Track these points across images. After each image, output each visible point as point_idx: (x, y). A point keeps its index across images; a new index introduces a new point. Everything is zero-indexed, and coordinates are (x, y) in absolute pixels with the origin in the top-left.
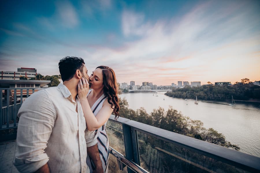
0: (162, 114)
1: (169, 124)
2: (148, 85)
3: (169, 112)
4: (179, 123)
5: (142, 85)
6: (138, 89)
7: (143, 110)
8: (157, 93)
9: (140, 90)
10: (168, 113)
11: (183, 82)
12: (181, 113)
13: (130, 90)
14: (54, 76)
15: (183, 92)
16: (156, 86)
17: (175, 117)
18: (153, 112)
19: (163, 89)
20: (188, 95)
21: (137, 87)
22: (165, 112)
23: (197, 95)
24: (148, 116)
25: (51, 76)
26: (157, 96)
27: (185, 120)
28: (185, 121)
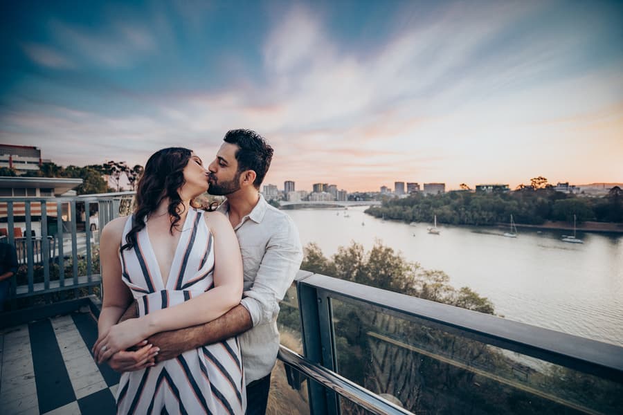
0: (358, 258)
1: (374, 280)
2: (326, 191)
3: (375, 252)
4: (397, 278)
5: (312, 190)
6: (302, 200)
7: (314, 249)
8: (346, 209)
9: (307, 202)
10: (372, 255)
11: (408, 184)
12: (400, 256)
13: (283, 203)
14: (91, 167)
15: (405, 206)
16: (345, 192)
17: (389, 265)
18: (337, 253)
19: (361, 199)
20: (417, 213)
21: (299, 195)
22: (365, 252)
23: (435, 214)
24: (327, 263)
25: (81, 166)
26: (348, 216)
27: (411, 270)
28: (409, 273)
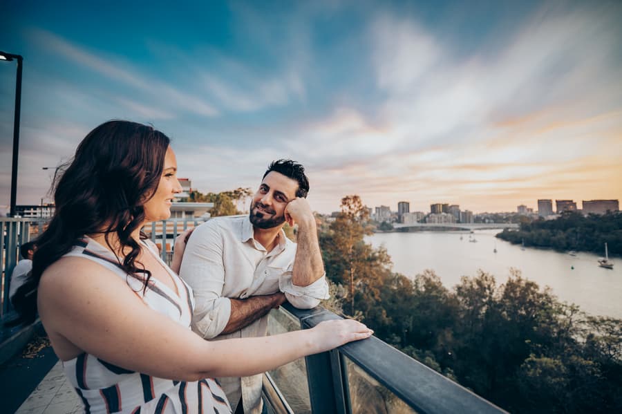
0: (488, 291)
1: (511, 321)
2: (447, 213)
3: (511, 286)
4: (543, 322)
5: (430, 211)
6: (418, 222)
7: (432, 278)
8: (472, 233)
9: (425, 223)
10: (506, 289)
11: (557, 201)
12: (549, 293)
13: (396, 226)
14: (224, 193)
15: (555, 231)
16: (470, 213)
17: (532, 304)
18: (461, 284)
19: (492, 221)
20: (574, 239)
21: (415, 217)
22: (498, 285)
23: (604, 240)
24: (447, 295)
25: (217, 193)
26: (474, 241)
27: (564, 314)
28: (562, 317)
